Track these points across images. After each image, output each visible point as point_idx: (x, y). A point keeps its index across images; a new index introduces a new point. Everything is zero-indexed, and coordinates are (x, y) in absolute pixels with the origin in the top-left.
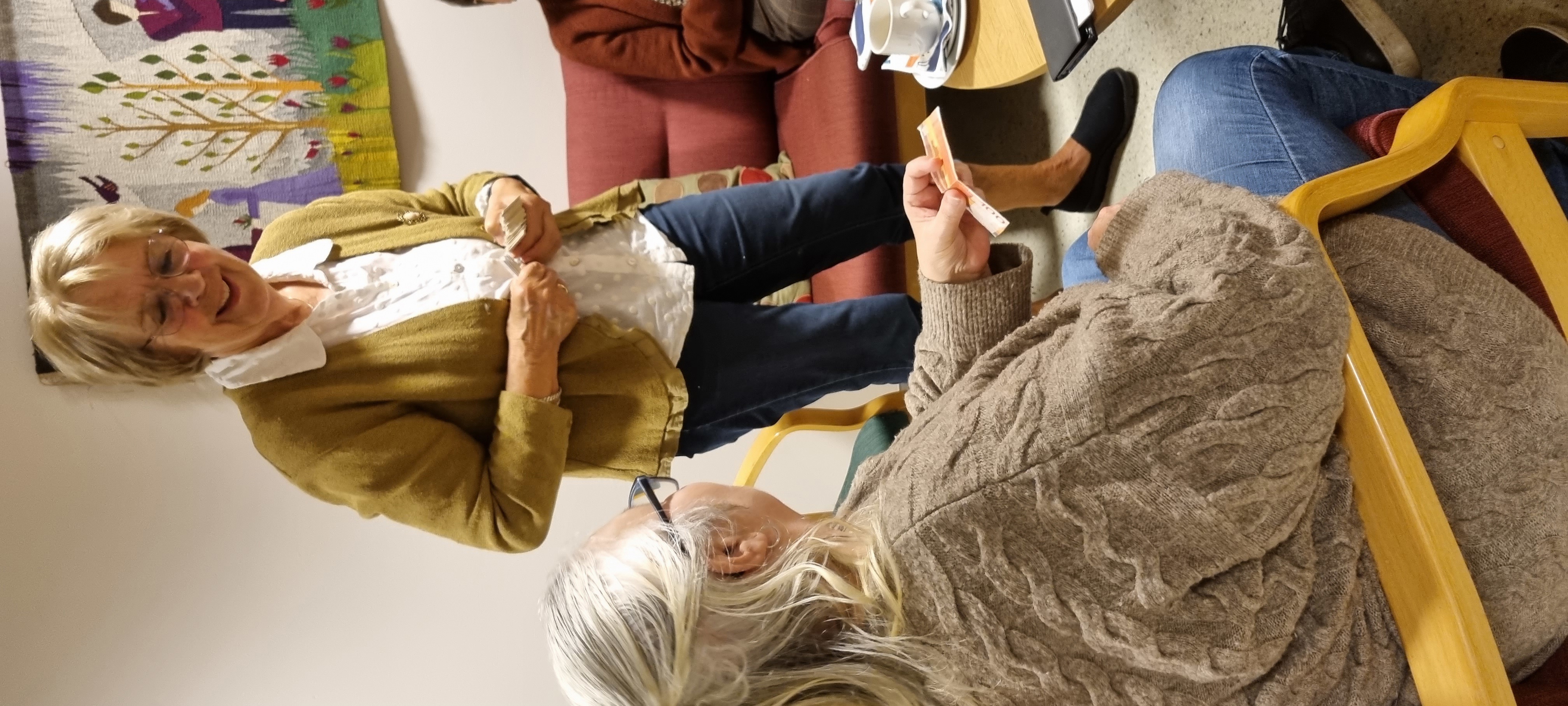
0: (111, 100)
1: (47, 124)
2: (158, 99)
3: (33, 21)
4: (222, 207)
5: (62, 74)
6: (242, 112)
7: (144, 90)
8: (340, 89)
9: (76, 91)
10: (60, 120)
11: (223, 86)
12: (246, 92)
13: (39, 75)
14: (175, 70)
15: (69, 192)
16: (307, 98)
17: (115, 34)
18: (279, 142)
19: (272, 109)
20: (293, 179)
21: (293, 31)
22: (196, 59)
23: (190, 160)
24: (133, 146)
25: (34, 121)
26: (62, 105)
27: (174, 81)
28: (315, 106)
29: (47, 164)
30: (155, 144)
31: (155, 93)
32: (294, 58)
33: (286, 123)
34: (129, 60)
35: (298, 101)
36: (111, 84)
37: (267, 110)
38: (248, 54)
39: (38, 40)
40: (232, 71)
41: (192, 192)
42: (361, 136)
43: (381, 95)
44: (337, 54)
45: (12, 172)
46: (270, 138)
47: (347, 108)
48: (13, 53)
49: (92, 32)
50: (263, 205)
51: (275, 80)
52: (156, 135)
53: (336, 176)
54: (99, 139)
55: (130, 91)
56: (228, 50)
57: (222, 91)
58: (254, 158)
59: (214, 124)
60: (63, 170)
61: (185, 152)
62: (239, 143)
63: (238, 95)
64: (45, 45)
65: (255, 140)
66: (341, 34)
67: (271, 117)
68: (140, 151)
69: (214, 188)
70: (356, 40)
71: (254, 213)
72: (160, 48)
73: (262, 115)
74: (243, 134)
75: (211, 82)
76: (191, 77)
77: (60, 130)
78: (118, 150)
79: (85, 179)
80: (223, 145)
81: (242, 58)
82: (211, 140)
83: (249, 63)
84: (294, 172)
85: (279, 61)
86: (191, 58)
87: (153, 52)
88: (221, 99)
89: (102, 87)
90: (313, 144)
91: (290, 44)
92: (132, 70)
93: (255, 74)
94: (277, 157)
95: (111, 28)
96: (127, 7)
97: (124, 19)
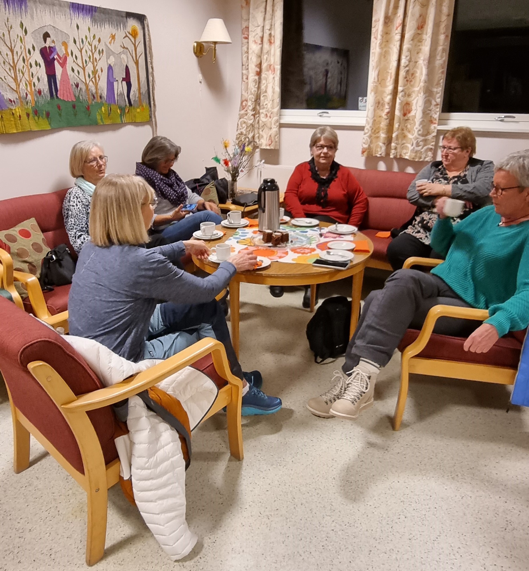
0: (17, 31)
2: (21, 47)
3: (40, 10)
5: (25, 15)
6: (21, 77)
7: (23, 43)
8: (33, 113)
9: (20, 19)
10: (9, 11)
11: (29, 71)
12: (28, 79)
13: (23, 7)
14: (31, 55)
16: (29, 101)
18: (12, 89)
19: (24, 88)
22: (36, 64)
24: (4, 35)
26: (14, 13)
27: (28, 54)
28: (27, 103)
30: (5, 43)
31: (23, 47)
32: (41, 98)
33: (20, 92)
34: (32, 40)
35: (28, 98)
36: (24, 32)
37: (22, 86)
38: (40, 81)
39: (34, 9)
40: (34, 75)
42: (20, 119)
43: (35, 128)
44: (44, 113)
47: (28, 115)
49: (40, 30)
51: (33, 90)
52: (9, 45)
53: (3, 109)
54: (4, 23)
55: (22, 38)
56: (40, 75)
57: (27, 71)
58: (5, 79)
59: (16, 67)
61: (4, 54)
62: (10, 74)
63: (26, 75)
64: (33, 12)
65: (13, 80)
66: (51, 114)
67: (20, 87)
68: (3, 38)
70: (49, 119)
73: (21, 83)
74: (13, 76)
75: (30, 67)
76: (30, 61)
77: (5, 10)
80: (8, 68)
81: (38, 80)
82: (9, 64)
83: (37, 82)
84: (3, 94)
85: (40, 92)
86: (36, 62)
87: (36, 49)
88: (24, 70)
89: (22, 29)
90: (14, 101)
91: (45, 97)
92: (29, 41)
93: (34, 83)
94: (7, 87)
95: (42, 37)
96: (49, 43)
97: (45, 41)
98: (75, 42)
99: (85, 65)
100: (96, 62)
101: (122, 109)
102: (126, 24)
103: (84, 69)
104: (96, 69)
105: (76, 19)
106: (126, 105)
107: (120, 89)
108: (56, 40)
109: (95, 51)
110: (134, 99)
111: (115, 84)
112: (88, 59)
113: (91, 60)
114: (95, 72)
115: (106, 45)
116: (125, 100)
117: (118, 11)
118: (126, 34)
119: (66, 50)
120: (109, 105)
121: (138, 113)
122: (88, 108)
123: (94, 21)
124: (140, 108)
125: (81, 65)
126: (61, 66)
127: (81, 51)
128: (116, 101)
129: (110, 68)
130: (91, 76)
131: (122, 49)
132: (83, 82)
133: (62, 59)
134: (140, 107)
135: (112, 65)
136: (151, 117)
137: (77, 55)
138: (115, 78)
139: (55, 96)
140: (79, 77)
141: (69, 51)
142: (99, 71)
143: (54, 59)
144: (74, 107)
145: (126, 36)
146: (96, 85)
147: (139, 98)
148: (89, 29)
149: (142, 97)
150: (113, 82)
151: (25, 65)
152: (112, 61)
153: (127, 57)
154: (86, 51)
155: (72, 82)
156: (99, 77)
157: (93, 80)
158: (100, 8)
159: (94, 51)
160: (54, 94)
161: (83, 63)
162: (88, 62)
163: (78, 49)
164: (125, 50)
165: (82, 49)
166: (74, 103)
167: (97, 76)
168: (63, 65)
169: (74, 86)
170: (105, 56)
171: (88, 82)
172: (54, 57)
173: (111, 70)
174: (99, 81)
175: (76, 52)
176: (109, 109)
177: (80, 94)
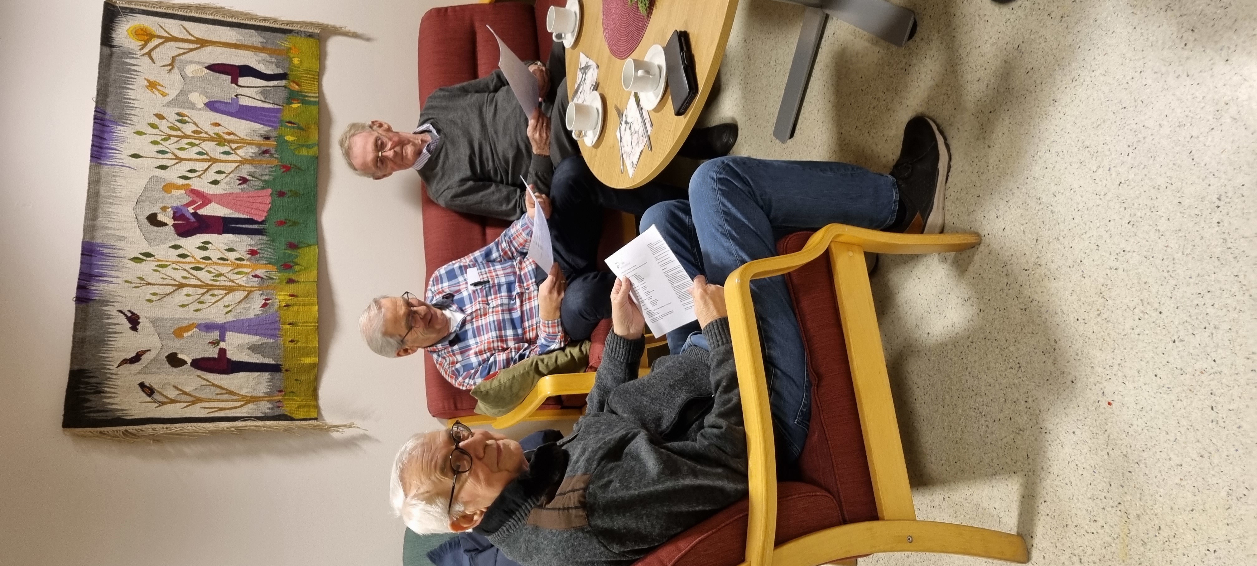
0: (146, 268)
1: (105, 279)
2: (175, 269)
3: (109, 221)
4: (203, 333)
5: (120, 251)
6: (226, 279)
7: (168, 263)
8: (287, 271)
9: (127, 261)
10: (113, 277)
11: (216, 264)
12: (230, 268)
13: (106, 251)
14: (189, 254)
15: (108, 318)
16: (266, 274)
17: (157, 232)
18: (245, 298)
19: (244, 279)
20: (250, 319)
21: (264, 237)
22: (203, 248)
23: (188, 305)
24: (154, 294)
25: (97, 276)
26: (116, 268)
27: (188, 260)
28: (271, 279)
29: (99, 301)
30: (168, 294)
31: (174, 266)
32: (263, 252)
33: (251, 287)
34: (162, 246)
35: (262, 275)
36: (148, 259)
37: (241, 280)
38: (235, 248)
39: (109, 232)
40: (223, 256)
41: (186, 323)
42: (297, 296)
43: (313, 275)
44: (289, 252)
45: (76, 304)
46: (240, 295)
47: (291, 281)
48: (93, 238)
49: (143, 230)
50: (229, 334)
51: (248, 263)
52: (171, 289)
53: (278, 319)
54: (134, 289)
55: (159, 263)
56: (223, 245)
57: (215, 267)
58: (228, 306)
59: (207, 285)
60: (108, 305)
61: (186, 300)
62: (221, 297)
63: (224, 270)
64: (113, 235)
65: (231, 294)
66: (292, 240)
67: (243, 284)
68: (159, 297)
69: (200, 322)
70: (301, 245)
71: (222, 338)
72: (182, 241)
73: (237, 282)
74: (224, 292)
75: (210, 261)
76: (198, 258)
77: (112, 283)
78: (145, 296)
79: (121, 311)
80: (210, 297)
81: (231, 250)
82: (203, 294)
83: (235, 253)
84: (252, 316)
85: (253, 253)
86: (200, 248)
87: (177, 243)
88: (214, 271)
89: (143, 260)
90: (266, 300)
91: (261, 244)
92: (163, 252)
93: (237, 259)
94: (242, 306)
95: (155, 229)
96: (166, 218)
97: (164, 224)
98: (163, 167)
99: (205, 157)
100: (201, 133)
101: (292, 97)
102: (125, 50)
103: (213, 161)
104: (213, 135)
105: (122, 157)
106: (285, 87)
107: (252, 92)
108: (162, 202)
109: (180, 130)
110: (274, 67)
111: (243, 101)
112: (196, 149)
113: (197, 142)
114: (220, 140)
115: (168, 105)
116: (274, 87)
117: (100, 63)
118: (144, 55)
119: (178, 187)
120: (281, 123)
121: (301, 62)
122: (287, 168)
123: (122, 119)
124: (292, 55)
125: (206, 165)
126: (207, 204)
127: (181, 160)
128: (276, 107)
129: (212, 106)
130: (227, 149)
131: (176, 70)
132: (238, 166)
133: (196, 199)
134: (289, 54)
135: (207, 101)
136: (311, 36)
137: (189, 169)
138: (232, 99)
139: (261, 226)
140: (229, 174)
141: (181, 183)
142: (217, 129)
143: (195, 214)
144: (281, 194)
145: (149, 54)
146: (244, 143)
147: (271, 52)
148: (139, 133)
149: (269, 47)
150: (240, 105)
151: (206, 269)
152: (198, 99)
153: (191, 62)
154: (181, 149)
155: (237, 189)
156: (229, 134)
157: (234, 146)
158: (97, 102)
159: (179, 133)
160: (256, 226)
161: (203, 160)
162: (201, 150)
163: (176, 163)
164: (177, 64)
165: (177, 158)
166: (274, 192)
167: (227, 137)
168: (206, 200)
169: (245, 186)
170: (190, 111)
171: (239, 159)
172: (192, 214)
173: (216, 105)
174: (236, 135)
175: (183, 168)
176: (290, 125)
177: (260, 177)
